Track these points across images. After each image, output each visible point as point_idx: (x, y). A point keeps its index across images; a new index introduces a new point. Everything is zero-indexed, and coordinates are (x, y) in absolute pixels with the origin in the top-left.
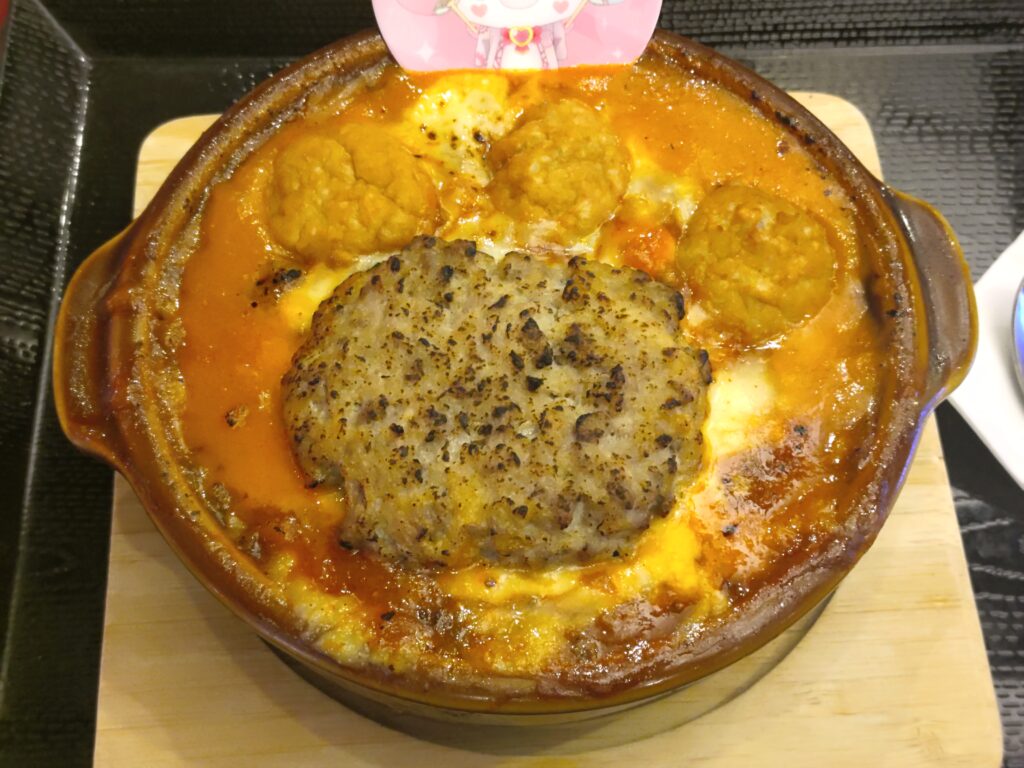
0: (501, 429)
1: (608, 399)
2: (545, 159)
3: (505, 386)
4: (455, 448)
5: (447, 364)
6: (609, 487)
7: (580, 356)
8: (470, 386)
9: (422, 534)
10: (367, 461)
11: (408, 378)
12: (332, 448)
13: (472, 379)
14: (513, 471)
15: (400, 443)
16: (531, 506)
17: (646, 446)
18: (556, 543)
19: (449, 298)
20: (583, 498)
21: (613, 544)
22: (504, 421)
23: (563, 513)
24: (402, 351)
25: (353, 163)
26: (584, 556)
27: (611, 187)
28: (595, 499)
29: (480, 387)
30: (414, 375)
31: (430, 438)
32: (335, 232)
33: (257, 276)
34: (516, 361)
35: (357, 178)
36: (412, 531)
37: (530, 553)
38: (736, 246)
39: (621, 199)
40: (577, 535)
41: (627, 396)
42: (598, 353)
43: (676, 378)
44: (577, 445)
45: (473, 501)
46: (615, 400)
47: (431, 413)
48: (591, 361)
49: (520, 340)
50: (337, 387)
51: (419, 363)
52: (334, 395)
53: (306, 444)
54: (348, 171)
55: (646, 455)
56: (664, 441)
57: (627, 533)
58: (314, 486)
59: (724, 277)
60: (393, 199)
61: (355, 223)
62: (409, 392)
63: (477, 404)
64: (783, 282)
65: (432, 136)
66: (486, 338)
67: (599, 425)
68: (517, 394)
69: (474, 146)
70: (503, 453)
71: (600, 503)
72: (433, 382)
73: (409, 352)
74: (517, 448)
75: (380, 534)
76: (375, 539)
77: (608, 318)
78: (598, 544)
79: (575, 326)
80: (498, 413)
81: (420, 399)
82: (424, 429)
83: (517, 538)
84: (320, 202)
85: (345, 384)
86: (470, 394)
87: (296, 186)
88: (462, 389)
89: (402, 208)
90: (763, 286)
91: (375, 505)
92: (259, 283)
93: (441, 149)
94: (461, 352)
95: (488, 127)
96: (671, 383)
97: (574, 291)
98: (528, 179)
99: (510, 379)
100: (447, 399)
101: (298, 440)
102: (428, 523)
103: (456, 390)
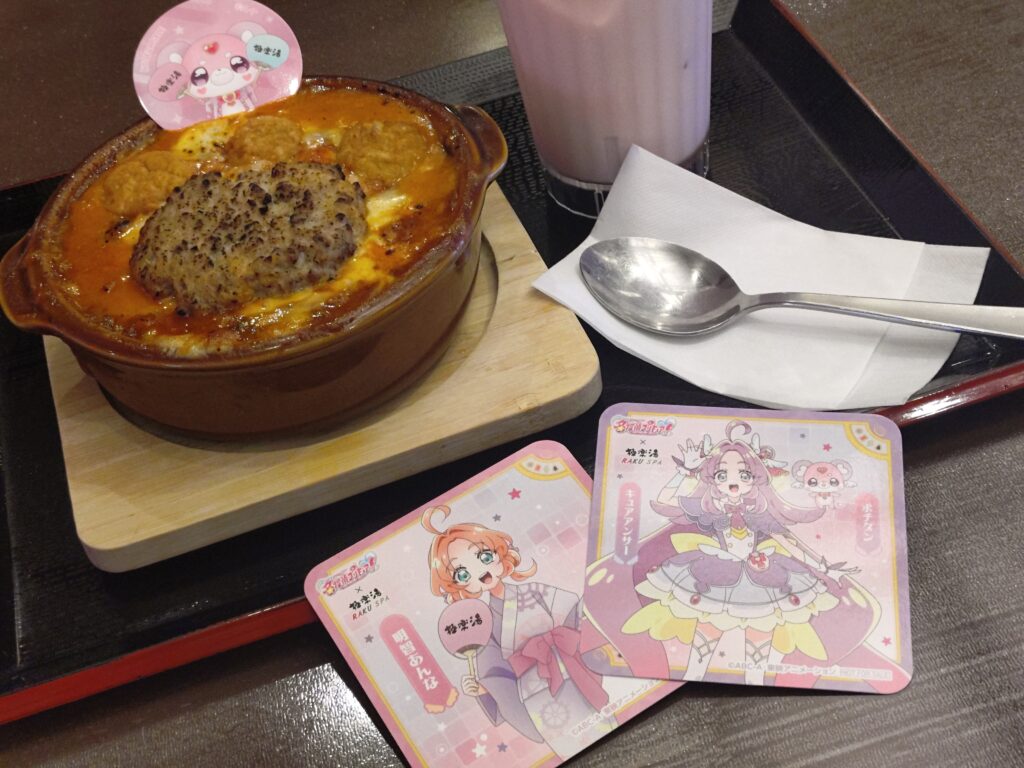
0: (251, 232)
1: (305, 206)
2: (253, 136)
3: (248, 216)
4: (228, 249)
5: (215, 216)
6: (314, 238)
7: (286, 193)
8: (229, 222)
9: (219, 288)
10: (182, 269)
11: (195, 229)
12: (163, 272)
13: (230, 218)
14: (261, 246)
15: (197, 254)
16: (274, 256)
17: (331, 220)
18: (293, 275)
19: (210, 193)
20: (301, 248)
21: (328, 271)
22: (251, 228)
23: (292, 255)
24: (190, 219)
25: (146, 166)
26: (312, 279)
27: (293, 140)
28: (308, 245)
29: (235, 220)
30: (199, 226)
31: (214, 249)
32: (142, 195)
33: (104, 230)
34: (251, 203)
35: (149, 171)
36: (213, 289)
37: (281, 282)
38: (365, 141)
39: (300, 144)
40: (303, 267)
41: (315, 202)
42: (295, 190)
43: (341, 190)
44: (293, 226)
45: (243, 265)
46: (308, 205)
47: (211, 238)
48: (292, 194)
49: (251, 195)
50: (158, 245)
51: (200, 221)
52: (157, 249)
53: (147, 277)
54: (144, 170)
55: (332, 224)
56: (340, 217)
57: (332, 263)
58: (158, 296)
59: (363, 156)
60: (172, 173)
61: (153, 188)
62: (198, 235)
63: (235, 228)
64: (396, 151)
65: (190, 152)
66: (233, 200)
67: (303, 216)
68: (255, 217)
69: (214, 149)
70: (254, 240)
71: (311, 246)
72: (209, 226)
73: (193, 218)
74: (261, 236)
75: (197, 298)
76: (196, 302)
77: (298, 176)
78: (317, 271)
79: (281, 183)
80: (247, 227)
81: (204, 235)
82: (209, 245)
83: (271, 275)
84: (132, 188)
85: (162, 243)
86: (231, 225)
87: (117, 187)
88: (226, 224)
89: (178, 175)
90: (384, 155)
91: (191, 286)
92: (107, 232)
93: (198, 155)
94: (221, 209)
95: (220, 139)
96: (338, 192)
97: (277, 171)
98: (246, 145)
99: (250, 212)
100: (219, 231)
101: (143, 277)
102: (222, 282)
103: (223, 225)
